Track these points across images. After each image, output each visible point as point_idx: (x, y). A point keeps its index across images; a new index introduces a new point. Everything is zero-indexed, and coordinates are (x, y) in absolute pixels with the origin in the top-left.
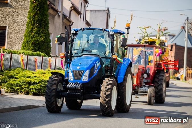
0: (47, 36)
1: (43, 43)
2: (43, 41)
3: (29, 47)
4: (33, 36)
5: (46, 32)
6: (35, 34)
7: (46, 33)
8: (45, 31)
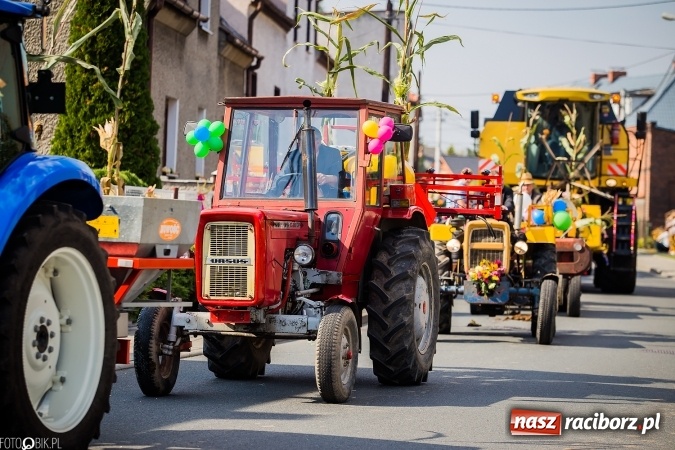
0: (141, 110)
1: (126, 136)
2: (129, 126)
3: (77, 151)
4: (92, 108)
5: (139, 94)
6: (96, 101)
7: (139, 97)
8: (135, 91)
